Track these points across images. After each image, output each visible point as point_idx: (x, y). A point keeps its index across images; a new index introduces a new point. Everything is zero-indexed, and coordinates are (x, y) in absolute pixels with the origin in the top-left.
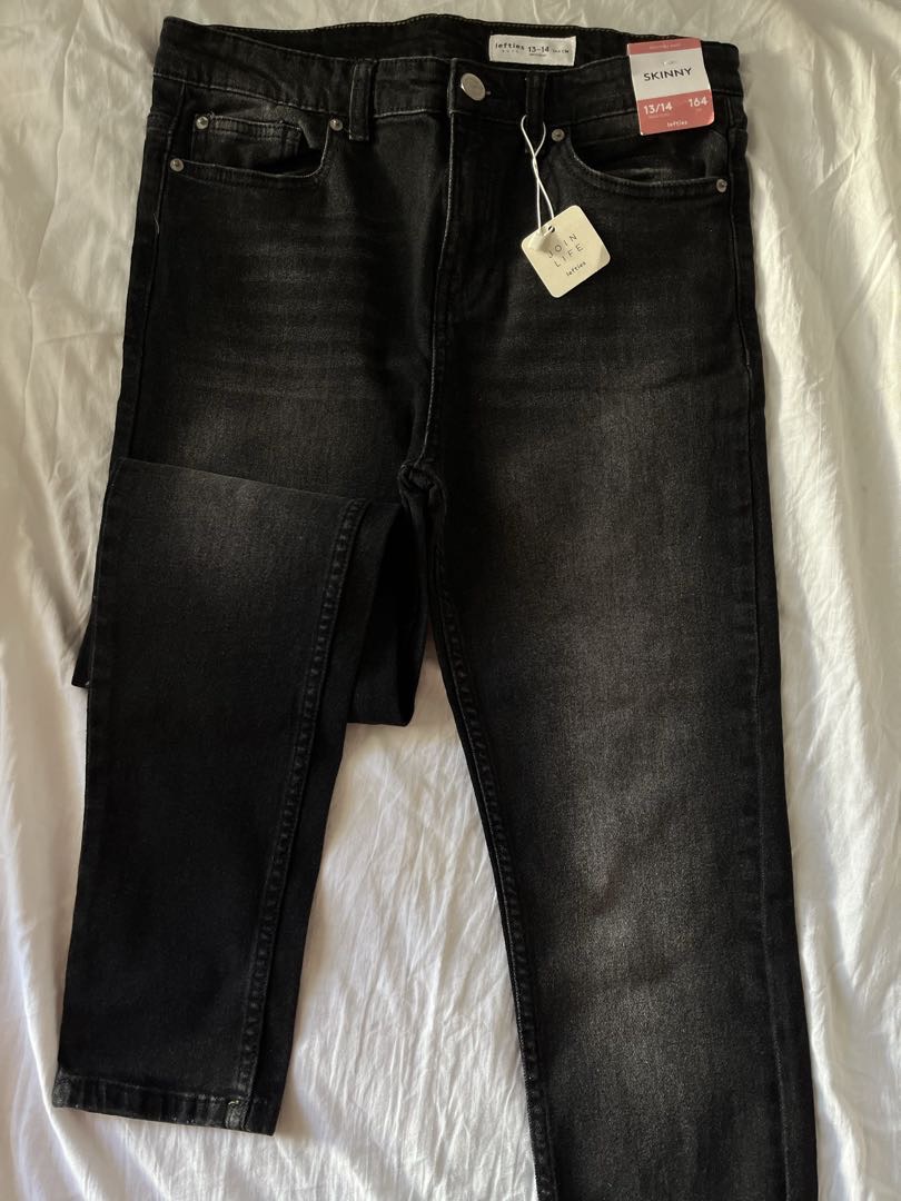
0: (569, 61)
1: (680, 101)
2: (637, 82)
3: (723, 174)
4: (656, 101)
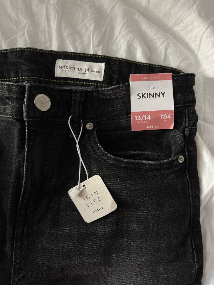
0: (100, 78)
1: (156, 115)
2: (134, 99)
3: (182, 152)
4: (142, 113)
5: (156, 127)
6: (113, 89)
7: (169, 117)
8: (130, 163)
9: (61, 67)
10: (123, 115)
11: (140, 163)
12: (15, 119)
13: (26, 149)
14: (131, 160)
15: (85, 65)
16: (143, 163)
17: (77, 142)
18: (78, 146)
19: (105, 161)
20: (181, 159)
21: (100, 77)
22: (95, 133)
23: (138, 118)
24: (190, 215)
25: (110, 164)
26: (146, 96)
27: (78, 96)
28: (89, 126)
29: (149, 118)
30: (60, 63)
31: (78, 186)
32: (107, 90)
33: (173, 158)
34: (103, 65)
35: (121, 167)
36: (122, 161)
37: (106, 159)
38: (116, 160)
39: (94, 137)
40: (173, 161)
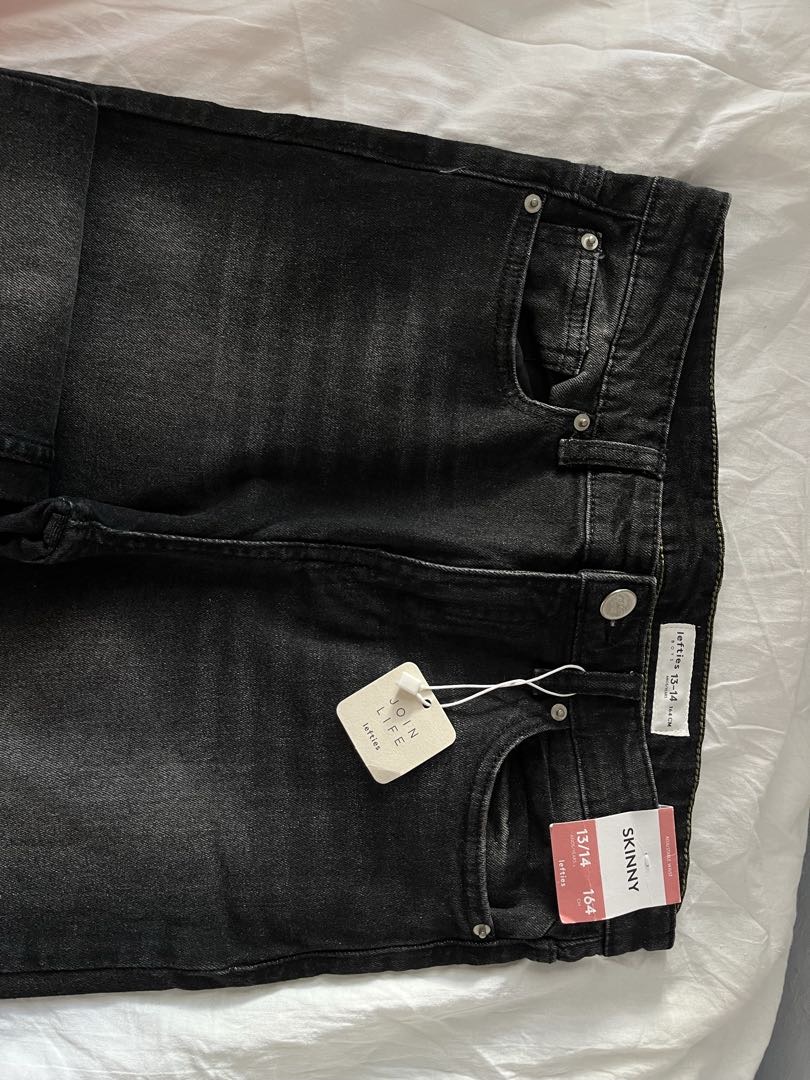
0: (657, 727)
1: (592, 878)
2: (624, 819)
3: (497, 934)
4: (593, 845)
5: (561, 881)
6: (647, 769)
7: (590, 910)
8: (480, 811)
9: (680, 638)
10: (587, 792)
11: (479, 835)
12: (583, 547)
13: (517, 573)
14: (486, 814)
15: (684, 692)
16: (479, 842)
17: (529, 682)
18: (519, 682)
19: (485, 752)
20: (482, 931)
21: (659, 728)
22: (545, 728)
23: (582, 836)
24: (347, 951)
25: (478, 765)
26: (630, 848)
27: (630, 686)
28: (559, 712)
29: (585, 863)
30: (689, 631)
31: (425, 685)
32: (644, 756)
33: (490, 911)
34: (684, 732)
35: (471, 790)
36: (484, 793)
37: (491, 755)
38: (488, 780)
39: (537, 725)
40: (481, 912)
